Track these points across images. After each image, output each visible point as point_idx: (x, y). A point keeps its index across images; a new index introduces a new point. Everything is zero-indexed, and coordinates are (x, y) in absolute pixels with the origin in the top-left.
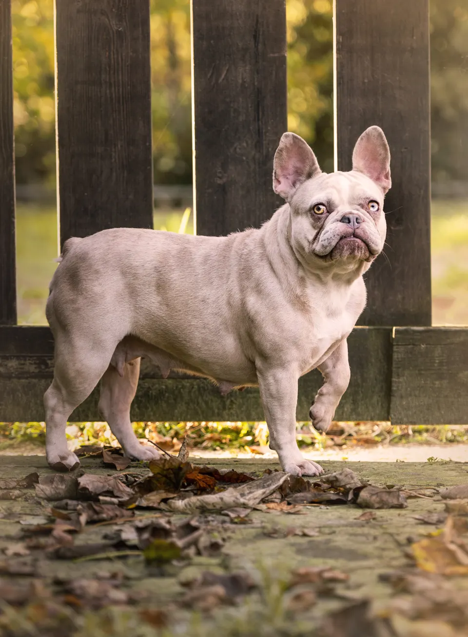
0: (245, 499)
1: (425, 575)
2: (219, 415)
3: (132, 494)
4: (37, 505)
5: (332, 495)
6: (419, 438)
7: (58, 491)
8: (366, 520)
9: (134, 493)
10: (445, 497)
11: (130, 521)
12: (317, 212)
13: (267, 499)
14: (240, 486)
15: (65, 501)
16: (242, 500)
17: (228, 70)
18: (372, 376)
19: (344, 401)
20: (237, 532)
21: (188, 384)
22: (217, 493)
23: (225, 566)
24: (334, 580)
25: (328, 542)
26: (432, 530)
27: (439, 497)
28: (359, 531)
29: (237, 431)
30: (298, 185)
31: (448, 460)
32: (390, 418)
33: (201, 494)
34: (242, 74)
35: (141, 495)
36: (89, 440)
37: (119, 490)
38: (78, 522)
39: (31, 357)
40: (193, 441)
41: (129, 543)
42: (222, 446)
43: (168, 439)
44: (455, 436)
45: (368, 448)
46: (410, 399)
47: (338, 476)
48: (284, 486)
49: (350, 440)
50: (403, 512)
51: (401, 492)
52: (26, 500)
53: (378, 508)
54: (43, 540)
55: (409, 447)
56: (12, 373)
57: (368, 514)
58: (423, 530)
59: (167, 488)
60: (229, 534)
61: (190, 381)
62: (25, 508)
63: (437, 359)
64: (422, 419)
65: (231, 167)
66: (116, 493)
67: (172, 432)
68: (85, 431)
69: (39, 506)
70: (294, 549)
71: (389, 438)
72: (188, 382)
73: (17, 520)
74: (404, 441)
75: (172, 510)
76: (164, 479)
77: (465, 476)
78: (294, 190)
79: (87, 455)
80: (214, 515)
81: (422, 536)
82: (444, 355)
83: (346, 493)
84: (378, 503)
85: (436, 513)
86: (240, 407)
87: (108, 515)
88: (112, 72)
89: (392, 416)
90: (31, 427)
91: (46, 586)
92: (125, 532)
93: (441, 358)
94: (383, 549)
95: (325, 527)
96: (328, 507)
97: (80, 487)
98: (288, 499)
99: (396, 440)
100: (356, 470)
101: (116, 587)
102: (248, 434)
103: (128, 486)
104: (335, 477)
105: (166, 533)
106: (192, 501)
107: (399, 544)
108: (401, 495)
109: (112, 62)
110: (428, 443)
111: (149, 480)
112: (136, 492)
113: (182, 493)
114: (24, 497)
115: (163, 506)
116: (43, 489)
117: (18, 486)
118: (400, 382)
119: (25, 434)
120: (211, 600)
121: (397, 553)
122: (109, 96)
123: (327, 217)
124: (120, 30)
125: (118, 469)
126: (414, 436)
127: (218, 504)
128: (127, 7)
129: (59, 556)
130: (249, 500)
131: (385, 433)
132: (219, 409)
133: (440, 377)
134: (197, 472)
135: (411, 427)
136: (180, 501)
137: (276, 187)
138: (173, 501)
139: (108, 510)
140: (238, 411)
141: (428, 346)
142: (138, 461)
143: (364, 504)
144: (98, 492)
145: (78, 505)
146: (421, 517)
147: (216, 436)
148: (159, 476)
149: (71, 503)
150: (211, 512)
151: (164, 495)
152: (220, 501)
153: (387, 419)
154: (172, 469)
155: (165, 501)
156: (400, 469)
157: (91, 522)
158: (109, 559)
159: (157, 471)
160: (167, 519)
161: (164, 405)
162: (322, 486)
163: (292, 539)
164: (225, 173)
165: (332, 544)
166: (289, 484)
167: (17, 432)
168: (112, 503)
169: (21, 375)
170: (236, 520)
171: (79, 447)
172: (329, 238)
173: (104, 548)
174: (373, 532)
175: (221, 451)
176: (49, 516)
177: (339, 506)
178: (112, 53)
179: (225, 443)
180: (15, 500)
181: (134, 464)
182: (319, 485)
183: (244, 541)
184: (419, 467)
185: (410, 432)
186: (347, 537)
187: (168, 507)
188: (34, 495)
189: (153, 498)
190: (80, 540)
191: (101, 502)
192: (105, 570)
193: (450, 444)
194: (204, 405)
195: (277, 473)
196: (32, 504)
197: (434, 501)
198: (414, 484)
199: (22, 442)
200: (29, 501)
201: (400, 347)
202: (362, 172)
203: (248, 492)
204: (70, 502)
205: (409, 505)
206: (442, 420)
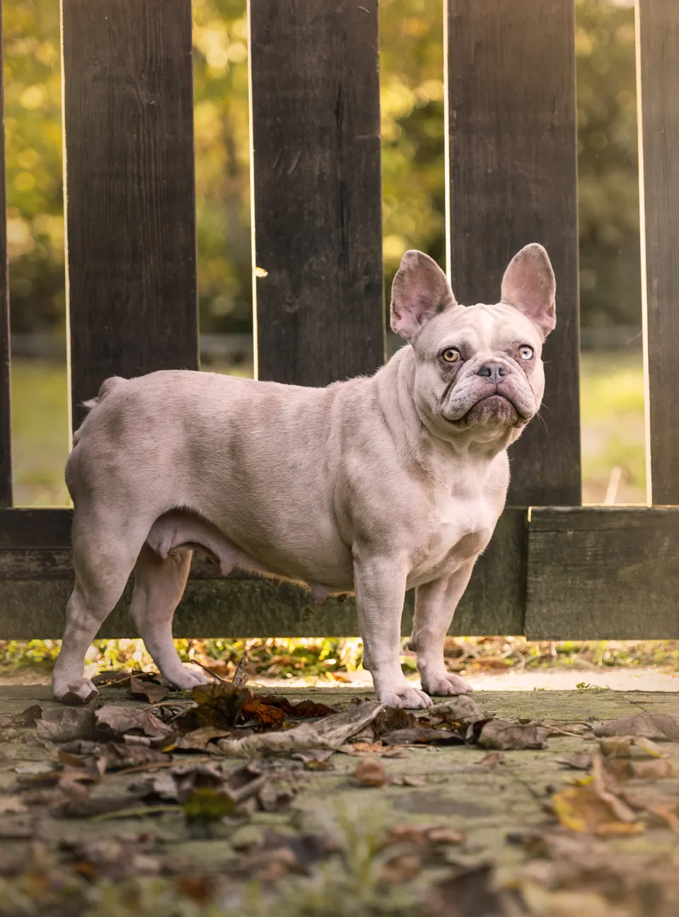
0: (325, 737)
1: (571, 834)
2: (289, 628)
3: (170, 732)
4: (39, 747)
5: (444, 733)
6: (565, 660)
7: (67, 729)
8: (490, 765)
9: (172, 730)
10: (599, 735)
11: (166, 768)
12: (448, 359)
13: (354, 738)
14: (317, 720)
15: (77, 742)
16: (320, 739)
17: (300, 159)
18: (500, 573)
19: (461, 609)
20: (313, 780)
21: (247, 587)
22: (286, 730)
23: (295, 824)
24: (445, 842)
25: (438, 792)
26: (581, 777)
27: (591, 735)
28: (481, 778)
29: (315, 652)
30: (424, 321)
31: (605, 687)
32: (525, 632)
33: (264, 732)
34: (320, 163)
35: (181, 734)
36: (112, 664)
37: (151, 726)
38: (95, 769)
39: (31, 550)
40: (256, 666)
41: (163, 797)
42: (295, 672)
43: (220, 662)
44: (615, 658)
45: (495, 674)
46: (552, 605)
47: (452, 707)
48: (378, 721)
49: (471, 663)
50: (541, 754)
51: (538, 728)
52: (24, 741)
53: (508, 749)
54: (46, 793)
55: (552, 673)
56: (6, 573)
57: (493, 757)
58: (568, 777)
59: (217, 724)
60: (302, 783)
61: (249, 582)
62: (22, 752)
63: (588, 550)
64: (570, 633)
65: (306, 290)
66: (148, 731)
67: (227, 654)
68: (107, 653)
69: (42, 749)
70: (391, 802)
71: (524, 661)
72: (248, 584)
73: (11, 767)
74: (545, 665)
75: (224, 753)
76: (213, 711)
77: (627, 707)
78: (420, 327)
79: (109, 683)
80: (282, 760)
81: (567, 784)
82: (599, 545)
83: (463, 729)
84: (507, 742)
85: (586, 754)
86: (319, 618)
87: (136, 759)
88: (141, 161)
89: (528, 628)
90: (33, 648)
91: (49, 851)
92: (159, 782)
93: (595, 549)
94: (514, 802)
95: (433, 774)
96: (438, 748)
97: (97, 724)
98: (384, 739)
99: (534, 664)
100: (478, 700)
101: (147, 853)
102: (330, 656)
103: (164, 722)
104: (448, 707)
105: (216, 781)
106: (251, 740)
107: (535, 796)
108: (539, 732)
109: (142, 147)
110: (578, 667)
111: (193, 713)
112: (175, 730)
113: (239, 730)
114: (21, 737)
115: (211, 748)
116: (47, 726)
117: (14, 724)
118: (539, 583)
119: (25, 658)
120: (275, 868)
121: (533, 807)
122: (137, 193)
123: (461, 365)
124: (152, 103)
125: (152, 702)
126: (559, 658)
127: (288, 745)
128: (161, 72)
129: (68, 813)
130: (330, 738)
131: (519, 654)
132: (290, 621)
133: (594, 575)
134: (258, 701)
135: (554, 644)
136: (235, 741)
137: (394, 324)
138: (226, 741)
139: (136, 752)
140: (317, 623)
141: (578, 533)
142: (180, 690)
143: (487, 744)
144: (123, 730)
145: (95, 747)
146: (567, 761)
147: (287, 658)
148: (207, 707)
149: (86, 745)
150: (277, 755)
151: (213, 733)
152: (290, 739)
153: (520, 632)
154: (224, 698)
155: (214, 741)
156: (538, 699)
157: (111, 770)
158: (136, 817)
159: (204, 700)
160: (216, 764)
161: (215, 615)
162: (431, 722)
163: (387, 790)
164: (297, 297)
165: (444, 796)
166: (385, 717)
167: (13, 655)
168: (143, 744)
169: (20, 575)
170: (311, 765)
171: (98, 674)
172: (462, 397)
173: (128, 802)
174: (501, 780)
175: (292, 680)
176: (56, 763)
177: (454, 748)
178: (141, 136)
179: (299, 669)
180: (9, 741)
181: (174, 694)
182: (426, 720)
183: (323, 793)
184: (565, 696)
185: (554, 653)
186: (464, 786)
187: (219, 749)
188: (35, 735)
189: (197, 737)
190: (98, 792)
191: (127, 743)
192: (130, 831)
193: (608, 668)
194: (269, 616)
195: (368, 702)
196: (32, 746)
197: (585, 739)
198: (557, 718)
199: (21, 669)
200: (28, 742)
201: (538, 534)
202: (513, 305)
203: (328, 728)
204: (84, 743)
205: (549, 745)
206: (597, 634)
